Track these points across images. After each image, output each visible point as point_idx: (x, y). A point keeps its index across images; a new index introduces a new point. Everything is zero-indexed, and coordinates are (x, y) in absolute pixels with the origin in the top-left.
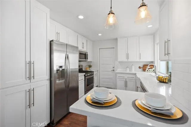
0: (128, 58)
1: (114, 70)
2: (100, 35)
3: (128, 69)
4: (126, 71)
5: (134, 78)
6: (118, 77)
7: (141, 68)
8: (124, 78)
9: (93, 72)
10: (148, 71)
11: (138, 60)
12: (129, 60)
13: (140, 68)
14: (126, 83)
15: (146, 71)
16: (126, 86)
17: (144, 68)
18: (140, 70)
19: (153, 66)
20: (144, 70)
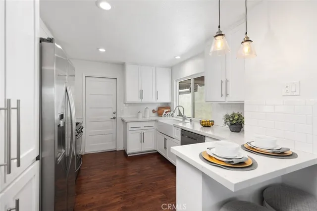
0: (141, 97)
2: (102, 50)
3: (141, 116)
4: (137, 117)
5: (153, 128)
6: (130, 129)
7: (155, 112)
8: (139, 129)
11: (154, 101)
12: (143, 101)
16: (142, 141)
17: (159, 112)
18: (154, 114)
19: (170, 108)
20: (160, 115)
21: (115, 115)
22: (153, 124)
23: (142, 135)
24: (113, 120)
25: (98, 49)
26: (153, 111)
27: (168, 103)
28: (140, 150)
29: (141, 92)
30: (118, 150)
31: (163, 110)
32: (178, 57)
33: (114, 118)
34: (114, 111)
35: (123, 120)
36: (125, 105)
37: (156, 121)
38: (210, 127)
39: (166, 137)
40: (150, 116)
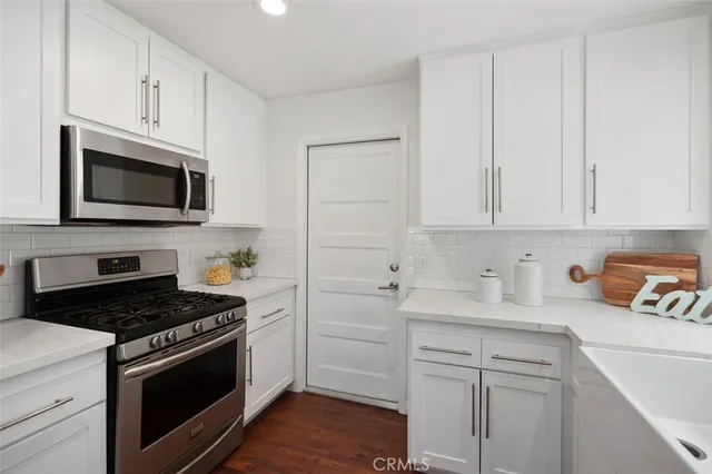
0: (493, 204)
1: (394, 287)
3: (495, 287)
4: (477, 296)
5: (547, 372)
6: (416, 353)
7: (585, 278)
8: (465, 361)
9: (241, 302)
10: (653, 303)
13: (575, 274)
14: (481, 401)
15: (636, 304)
17: (614, 281)
18: (577, 290)
19: (695, 264)
21: (394, 277)
26: (573, 270)
27: (673, 234)
29: (493, 178)
31: (636, 270)
34: (394, 261)
37: (567, 336)
40: (549, 300)
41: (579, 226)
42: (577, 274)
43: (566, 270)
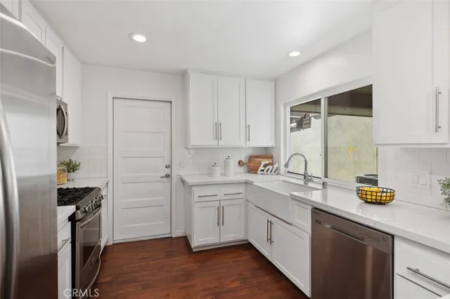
0: (218, 137)
3: (218, 170)
4: (210, 175)
5: (241, 196)
6: (196, 199)
7: (243, 164)
9: (100, 191)
10: (263, 170)
11: (242, 143)
12: (222, 143)
13: (240, 163)
15: (259, 171)
16: (220, 222)
17: (252, 165)
18: (242, 169)
19: (272, 158)
20: (253, 170)
21: (167, 171)
22: (241, 189)
23: (220, 211)
24: (165, 179)
25: (131, 35)
26: (240, 162)
27: (266, 148)
28: (217, 241)
29: (218, 126)
30: (174, 236)
31: (258, 161)
32: (295, 54)
33: (168, 176)
34: (167, 163)
35: (183, 181)
36: (187, 151)
37: (246, 183)
38: (384, 204)
39: (271, 218)
40: (235, 173)
41: (245, 146)
42: (241, 163)
43: (237, 162)
